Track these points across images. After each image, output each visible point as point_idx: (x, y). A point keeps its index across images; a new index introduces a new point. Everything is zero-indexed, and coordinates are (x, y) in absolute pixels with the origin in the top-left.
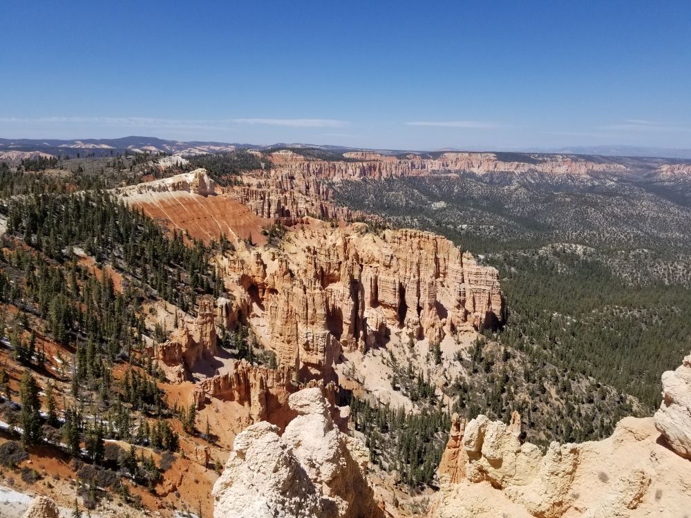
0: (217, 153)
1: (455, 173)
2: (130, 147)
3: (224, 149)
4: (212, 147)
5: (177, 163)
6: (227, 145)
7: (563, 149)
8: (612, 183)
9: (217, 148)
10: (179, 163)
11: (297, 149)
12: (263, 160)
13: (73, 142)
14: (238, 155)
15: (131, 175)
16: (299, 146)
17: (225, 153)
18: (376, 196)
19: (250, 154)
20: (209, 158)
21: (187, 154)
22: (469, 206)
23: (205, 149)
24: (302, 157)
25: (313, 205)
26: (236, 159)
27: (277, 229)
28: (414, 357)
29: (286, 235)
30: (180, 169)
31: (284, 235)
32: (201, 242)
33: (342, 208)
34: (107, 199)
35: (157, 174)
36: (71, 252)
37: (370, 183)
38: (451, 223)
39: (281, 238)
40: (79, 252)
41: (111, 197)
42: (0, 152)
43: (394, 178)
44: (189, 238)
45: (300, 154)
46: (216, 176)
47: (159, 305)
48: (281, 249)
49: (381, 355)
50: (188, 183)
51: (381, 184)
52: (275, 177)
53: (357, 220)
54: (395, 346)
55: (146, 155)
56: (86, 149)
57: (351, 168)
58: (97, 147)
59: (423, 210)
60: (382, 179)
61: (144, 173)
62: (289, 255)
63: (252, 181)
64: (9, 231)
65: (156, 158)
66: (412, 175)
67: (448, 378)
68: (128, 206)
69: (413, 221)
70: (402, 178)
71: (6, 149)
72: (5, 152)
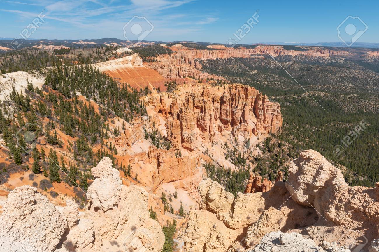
0: (146, 46)
1: (262, 56)
2: (105, 43)
3: (149, 44)
4: (143, 43)
5: (126, 51)
6: (151, 42)
7: (318, 44)
8: (342, 61)
9: (146, 44)
10: (127, 51)
11: (185, 43)
12: (168, 49)
13: (78, 41)
14: (156, 47)
15: (104, 57)
16: (185, 42)
17: (149, 46)
18: (223, 68)
19: (161, 46)
20: (142, 48)
21: (132, 47)
22: (268, 72)
23: (140, 44)
24: (187, 48)
25: (191, 72)
26: (154, 48)
27: (172, 84)
28: (237, 145)
29: (177, 86)
30: (127, 54)
31: (176, 86)
32: (135, 90)
33: (205, 73)
34: (91, 68)
35: (117, 56)
36: (75, 93)
37: (220, 61)
38: (259, 81)
39: (174, 88)
40: (78, 94)
41: (93, 68)
42: (45, 46)
43: (232, 58)
44: (130, 88)
45: (186, 46)
46: (145, 57)
47: (116, 119)
48: (174, 93)
49: (221, 144)
50: (130, 61)
51: (225, 61)
52: (173, 57)
53: (212, 79)
54: (228, 140)
55: (111, 47)
56: (84, 44)
57: (211, 53)
58: (89, 43)
59: (246, 74)
60: (226, 59)
61: (110, 56)
62: (178, 96)
63: (162, 60)
64: (46, 84)
65: (116, 48)
66: (241, 57)
67: (253, 155)
68: (101, 72)
69: (240, 80)
70: (236, 59)
71: (47, 44)
72: (47, 46)
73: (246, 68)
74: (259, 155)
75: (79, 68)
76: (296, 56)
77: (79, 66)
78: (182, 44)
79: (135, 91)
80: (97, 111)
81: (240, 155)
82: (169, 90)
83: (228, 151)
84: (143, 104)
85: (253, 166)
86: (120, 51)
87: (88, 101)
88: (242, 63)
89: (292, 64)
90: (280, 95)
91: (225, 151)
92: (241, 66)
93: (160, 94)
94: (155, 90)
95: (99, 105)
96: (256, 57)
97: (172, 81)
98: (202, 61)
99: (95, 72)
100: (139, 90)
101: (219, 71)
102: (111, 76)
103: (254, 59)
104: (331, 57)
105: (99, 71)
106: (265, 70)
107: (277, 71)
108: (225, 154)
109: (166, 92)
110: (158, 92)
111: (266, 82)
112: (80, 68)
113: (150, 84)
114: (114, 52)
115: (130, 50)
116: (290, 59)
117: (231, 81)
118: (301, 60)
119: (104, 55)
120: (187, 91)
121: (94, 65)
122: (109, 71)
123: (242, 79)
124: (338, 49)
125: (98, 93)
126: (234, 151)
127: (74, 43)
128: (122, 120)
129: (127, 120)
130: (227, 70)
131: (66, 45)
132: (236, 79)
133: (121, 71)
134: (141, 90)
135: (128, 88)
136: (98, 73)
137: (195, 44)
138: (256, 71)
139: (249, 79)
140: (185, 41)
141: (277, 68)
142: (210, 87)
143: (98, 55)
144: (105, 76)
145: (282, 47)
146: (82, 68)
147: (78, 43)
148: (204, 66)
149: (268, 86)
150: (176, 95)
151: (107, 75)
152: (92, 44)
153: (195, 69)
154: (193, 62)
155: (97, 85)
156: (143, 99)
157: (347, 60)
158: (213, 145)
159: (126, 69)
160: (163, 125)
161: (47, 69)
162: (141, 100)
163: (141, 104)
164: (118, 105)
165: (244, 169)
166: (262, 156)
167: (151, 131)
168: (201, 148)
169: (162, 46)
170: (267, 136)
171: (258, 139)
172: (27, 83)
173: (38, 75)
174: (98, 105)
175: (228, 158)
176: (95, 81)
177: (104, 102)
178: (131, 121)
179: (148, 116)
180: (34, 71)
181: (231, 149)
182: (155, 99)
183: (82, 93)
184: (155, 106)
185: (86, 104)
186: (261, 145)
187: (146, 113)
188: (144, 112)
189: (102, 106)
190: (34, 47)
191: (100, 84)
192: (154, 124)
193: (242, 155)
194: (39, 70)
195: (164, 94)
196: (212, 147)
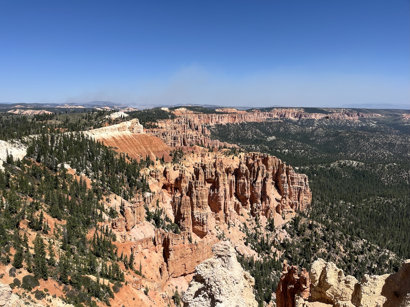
0: (144, 110)
1: (280, 120)
2: (95, 107)
3: (148, 108)
5: (122, 116)
8: (374, 124)
12: (170, 113)
14: (156, 111)
15: (96, 123)
16: (190, 106)
17: (148, 110)
18: (235, 134)
19: (162, 110)
20: (139, 113)
21: (127, 111)
22: (288, 138)
24: (192, 112)
25: (199, 139)
26: (154, 113)
27: (178, 153)
28: (259, 227)
29: (184, 156)
30: (123, 119)
31: (182, 156)
32: (135, 161)
33: (215, 141)
34: (83, 136)
35: (111, 122)
36: (62, 166)
37: (231, 126)
38: (279, 149)
39: (180, 158)
40: (67, 166)
41: (85, 136)
42: (22, 111)
43: (245, 123)
44: (128, 158)
45: (191, 110)
46: (143, 123)
47: (112, 196)
48: (181, 164)
49: (239, 226)
50: (128, 127)
51: (237, 126)
52: (176, 123)
53: (225, 147)
54: (247, 220)
55: (104, 111)
56: (70, 108)
57: (220, 117)
58: (76, 107)
59: (262, 141)
60: (238, 124)
61: (103, 122)
62: (185, 168)
63: (164, 126)
64: (28, 155)
65: (109, 113)
66: (255, 121)
67: (279, 239)
68: (94, 140)
69: (256, 148)
70: (250, 123)
71: (26, 109)
72: (25, 110)
73: (262, 134)
74: (287, 240)
75: (68, 135)
76: (320, 120)
77: (69, 134)
78: (188, 108)
79: (135, 163)
80: (89, 187)
81: (263, 240)
82: (175, 161)
83: (248, 235)
84: (144, 179)
85: (280, 254)
86: (114, 116)
87: (78, 175)
88: (257, 128)
89: (316, 129)
90: (305, 165)
91: (245, 235)
92: (256, 132)
93: (165, 166)
94: (159, 161)
95: (92, 180)
96: (273, 121)
97: (178, 150)
98: (210, 127)
99: (87, 140)
100: (138, 161)
101: (231, 138)
102: (105, 144)
103: (271, 123)
104: (361, 121)
105: (92, 139)
106: (284, 135)
107: (298, 137)
108: (244, 238)
109: (172, 163)
110: (162, 164)
111: (287, 151)
112: (70, 135)
113: (152, 154)
114: (107, 117)
115: (126, 115)
116: (313, 123)
117: (246, 150)
118: (326, 125)
119: (96, 121)
120: (196, 161)
121: (86, 132)
122: (104, 139)
123: (258, 147)
124: (368, 111)
125: (91, 165)
126: (256, 235)
127: (58, 107)
128: (119, 198)
129: (126, 198)
130: (240, 136)
131: (48, 109)
132: (251, 147)
133: (117, 138)
134: (142, 161)
135: (126, 159)
136: (92, 142)
137: (201, 107)
138: (274, 138)
139: (267, 147)
140: (190, 104)
141: (299, 134)
142: (223, 157)
143: (89, 121)
144: (99, 145)
145: (303, 109)
146: (72, 135)
147: (62, 107)
148: (213, 132)
149: (289, 153)
150: (184, 166)
151: (101, 144)
152: (80, 108)
153: (203, 136)
154: (200, 128)
155: (89, 156)
156: (144, 172)
157: (379, 123)
158: (229, 227)
159: (124, 136)
160: (169, 203)
161: (30, 138)
162: (142, 172)
163: (143, 178)
164: (114, 180)
165: (269, 257)
166: (290, 240)
167: (154, 211)
168: (214, 231)
169: (164, 110)
170: (294, 215)
171: (284, 218)
172: (7, 154)
173: (19, 145)
174: (90, 179)
175: (249, 244)
176: (88, 151)
177: (98, 175)
178: (130, 199)
179: (150, 192)
180: (14, 141)
181: (251, 232)
182: (159, 172)
183: (71, 166)
184: (158, 180)
185: (76, 179)
186: (288, 226)
187: (149, 188)
188: (146, 188)
189: (95, 181)
190: (9, 112)
191: (93, 154)
192: (158, 202)
193: (266, 238)
194: (20, 139)
195: (169, 165)
196: (228, 229)
